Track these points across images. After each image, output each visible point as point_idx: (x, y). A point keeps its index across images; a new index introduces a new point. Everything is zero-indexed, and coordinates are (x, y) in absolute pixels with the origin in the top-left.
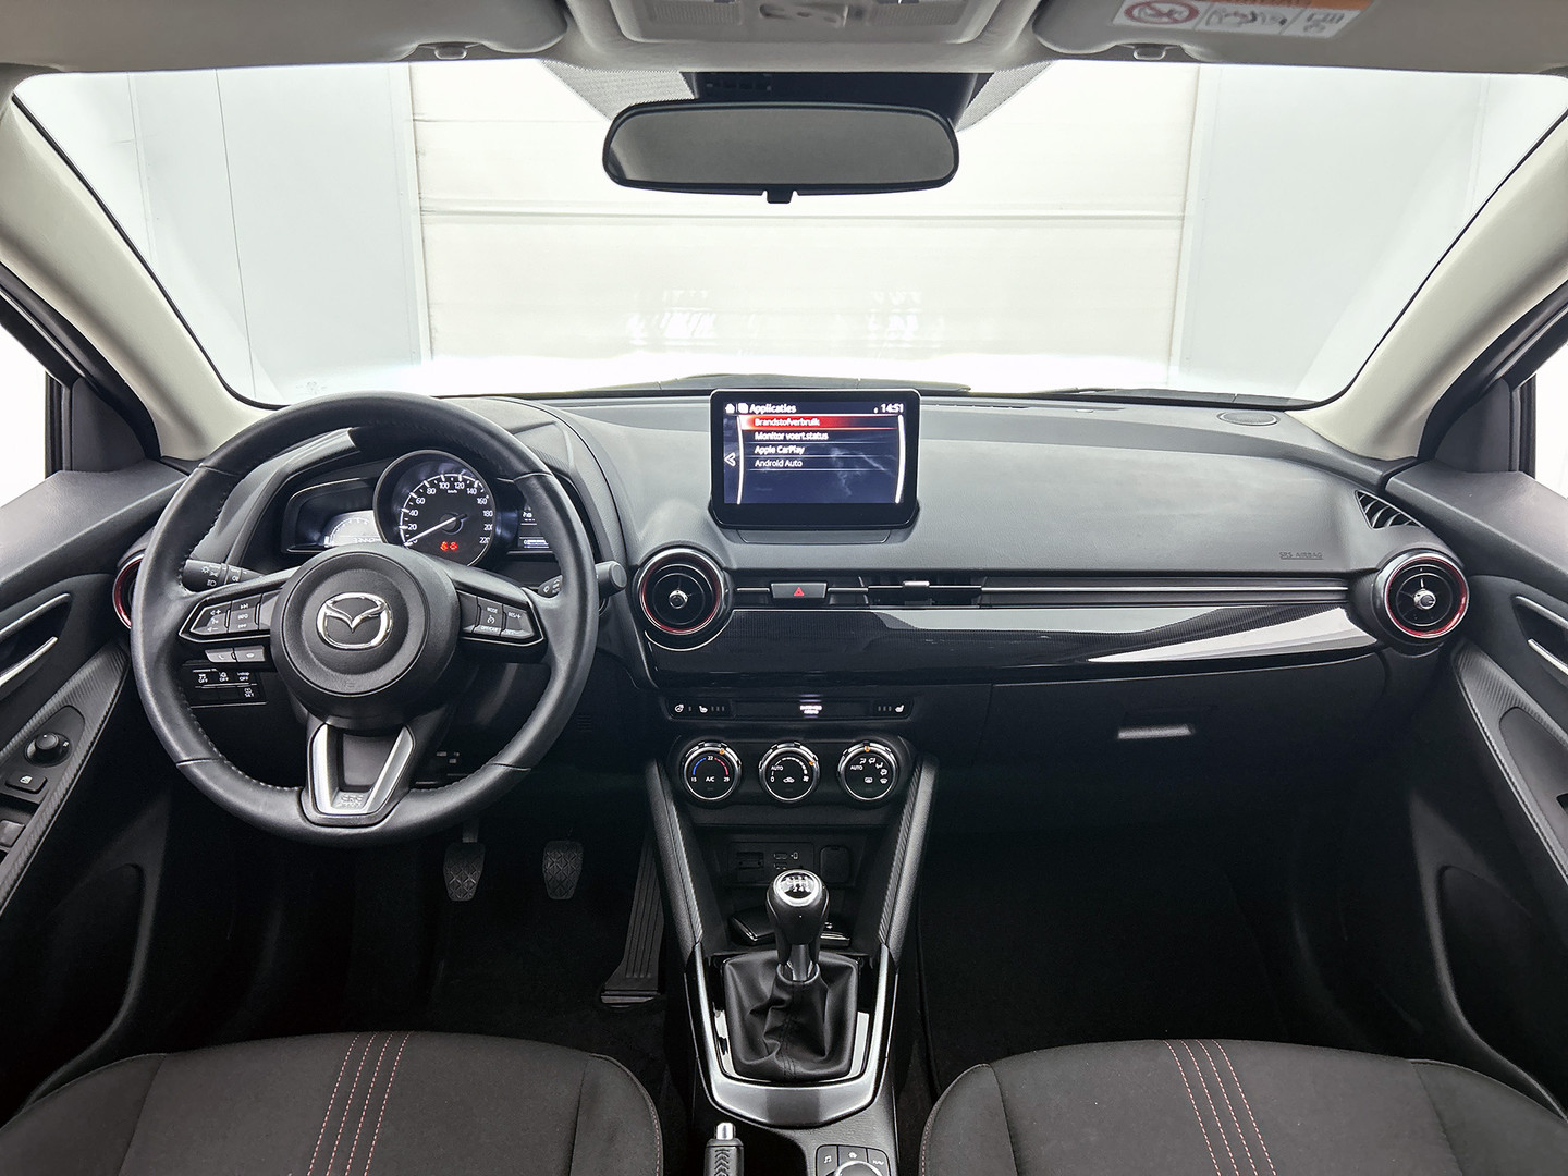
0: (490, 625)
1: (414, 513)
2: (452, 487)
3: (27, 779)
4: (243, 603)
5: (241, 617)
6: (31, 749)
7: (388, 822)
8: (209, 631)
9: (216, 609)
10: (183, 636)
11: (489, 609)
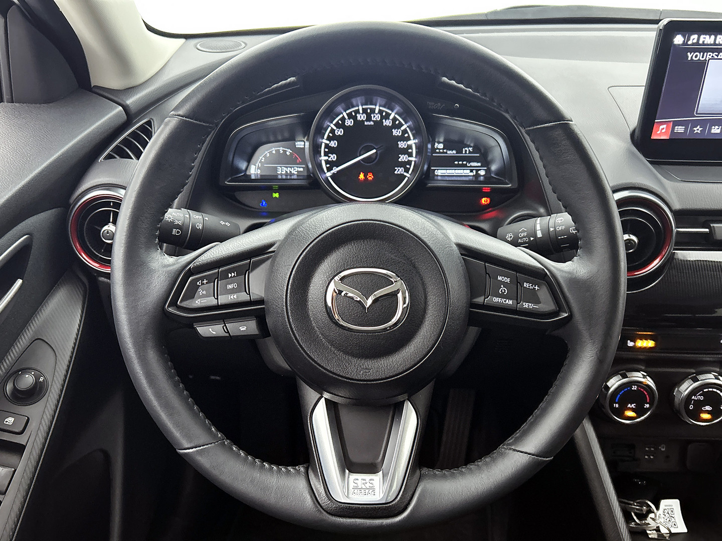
0: (502, 296)
1: (334, 144)
2: (369, 119)
3: (10, 420)
4: (231, 271)
5: (230, 287)
6: (9, 387)
7: (412, 512)
8: (198, 302)
9: (202, 279)
10: (170, 309)
11: (500, 278)
